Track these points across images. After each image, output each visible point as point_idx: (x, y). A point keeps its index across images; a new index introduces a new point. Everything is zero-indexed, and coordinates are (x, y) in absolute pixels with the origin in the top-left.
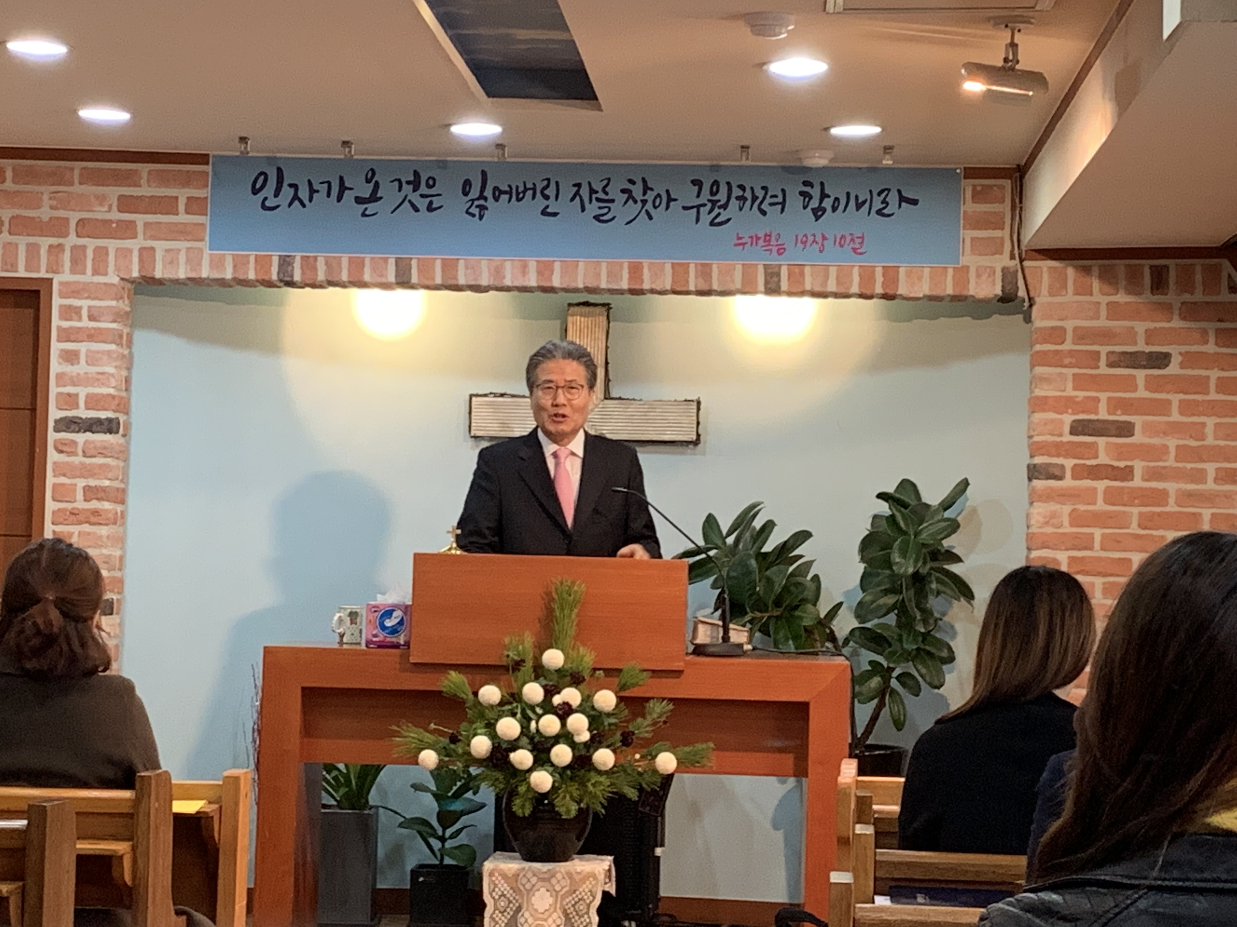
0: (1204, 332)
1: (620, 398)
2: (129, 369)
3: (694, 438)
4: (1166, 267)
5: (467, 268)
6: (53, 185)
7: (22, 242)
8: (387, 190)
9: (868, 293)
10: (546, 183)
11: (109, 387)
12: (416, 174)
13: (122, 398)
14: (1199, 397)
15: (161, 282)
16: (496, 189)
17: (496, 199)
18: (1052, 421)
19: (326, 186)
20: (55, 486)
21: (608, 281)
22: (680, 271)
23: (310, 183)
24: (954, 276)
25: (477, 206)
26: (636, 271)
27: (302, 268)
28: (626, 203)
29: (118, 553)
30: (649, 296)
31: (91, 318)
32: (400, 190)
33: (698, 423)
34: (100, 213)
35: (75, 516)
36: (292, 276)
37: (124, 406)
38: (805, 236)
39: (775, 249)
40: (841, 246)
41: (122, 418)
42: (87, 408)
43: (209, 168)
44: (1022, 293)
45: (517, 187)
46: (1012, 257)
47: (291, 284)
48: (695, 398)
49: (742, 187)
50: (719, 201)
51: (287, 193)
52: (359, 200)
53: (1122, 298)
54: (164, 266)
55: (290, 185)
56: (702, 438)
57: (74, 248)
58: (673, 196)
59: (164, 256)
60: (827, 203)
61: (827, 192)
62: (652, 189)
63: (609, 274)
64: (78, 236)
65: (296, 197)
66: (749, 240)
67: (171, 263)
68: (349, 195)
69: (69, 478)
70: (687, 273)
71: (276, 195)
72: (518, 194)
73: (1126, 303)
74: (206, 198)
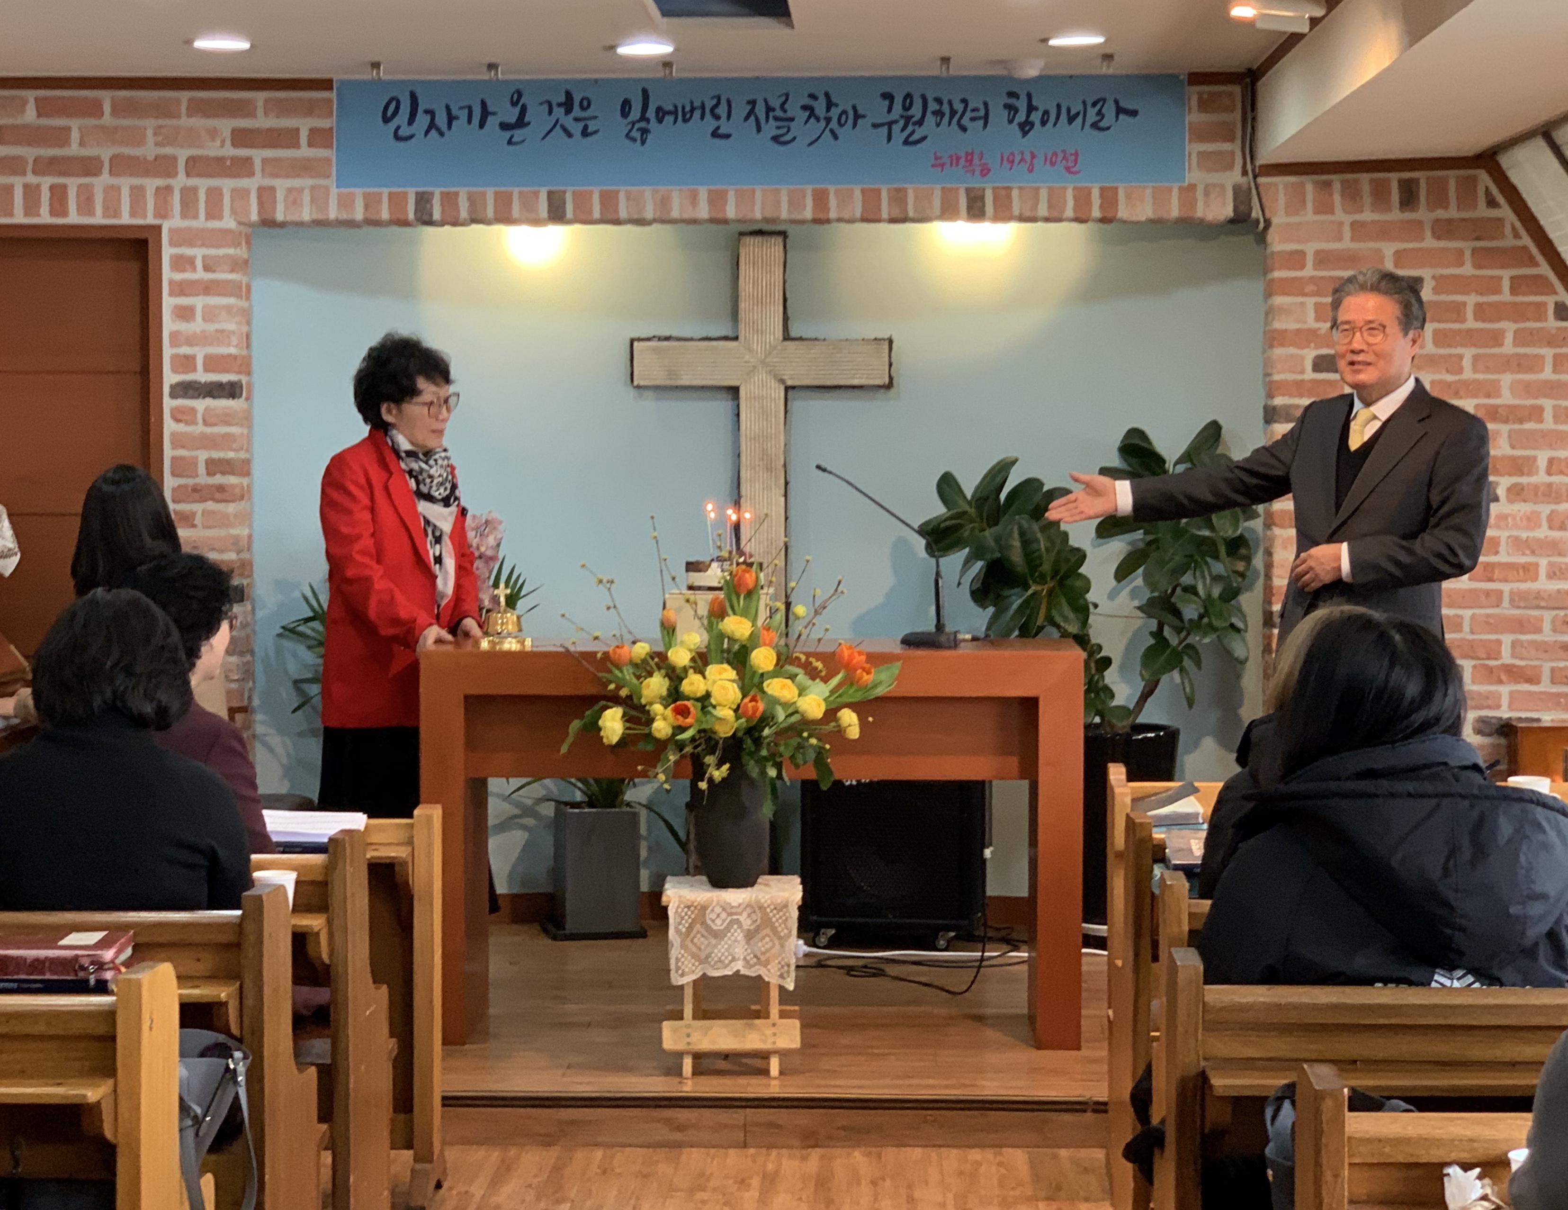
0: (1460, 252)
1: (801, 339)
2: (249, 323)
3: (887, 381)
4: (1417, 181)
5: (628, 199)
6: (157, 117)
7: (126, 184)
8: (537, 115)
9: (1084, 217)
10: (714, 102)
11: (229, 345)
12: (569, 95)
13: (244, 357)
14: (1456, 326)
15: (283, 225)
16: (659, 109)
17: (660, 120)
18: (1292, 356)
19: (466, 111)
20: (174, 459)
21: (789, 211)
22: (871, 197)
23: (448, 108)
24: (1180, 198)
25: (638, 130)
26: (821, 198)
27: (442, 204)
28: (806, 122)
29: (246, 532)
30: (834, 225)
31: (207, 268)
32: (550, 112)
33: (890, 365)
34: (212, 150)
35: (198, 493)
36: (431, 215)
37: (245, 365)
38: (1012, 154)
39: (978, 170)
40: (1053, 164)
41: (244, 379)
42: (206, 370)
43: (333, 95)
44: (1256, 213)
45: (683, 108)
46: (1245, 173)
47: (430, 223)
48: (887, 336)
49: (939, 101)
50: (913, 117)
51: (423, 121)
52: (504, 126)
53: (1368, 215)
54: (286, 208)
55: (426, 112)
56: (894, 381)
57: (184, 191)
58: (861, 111)
59: (286, 197)
60: (1036, 117)
61: (1034, 103)
62: (837, 105)
63: (791, 203)
64: (188, 175)
65: (432, 125)
66: (949, 161)
67: (294, 202)
68: (492, 122)
69: (189, 450)
70: (879, 199)
71: (411, 122)
72: (684, 114)
73: (1373, 222)
74: (331, 129)
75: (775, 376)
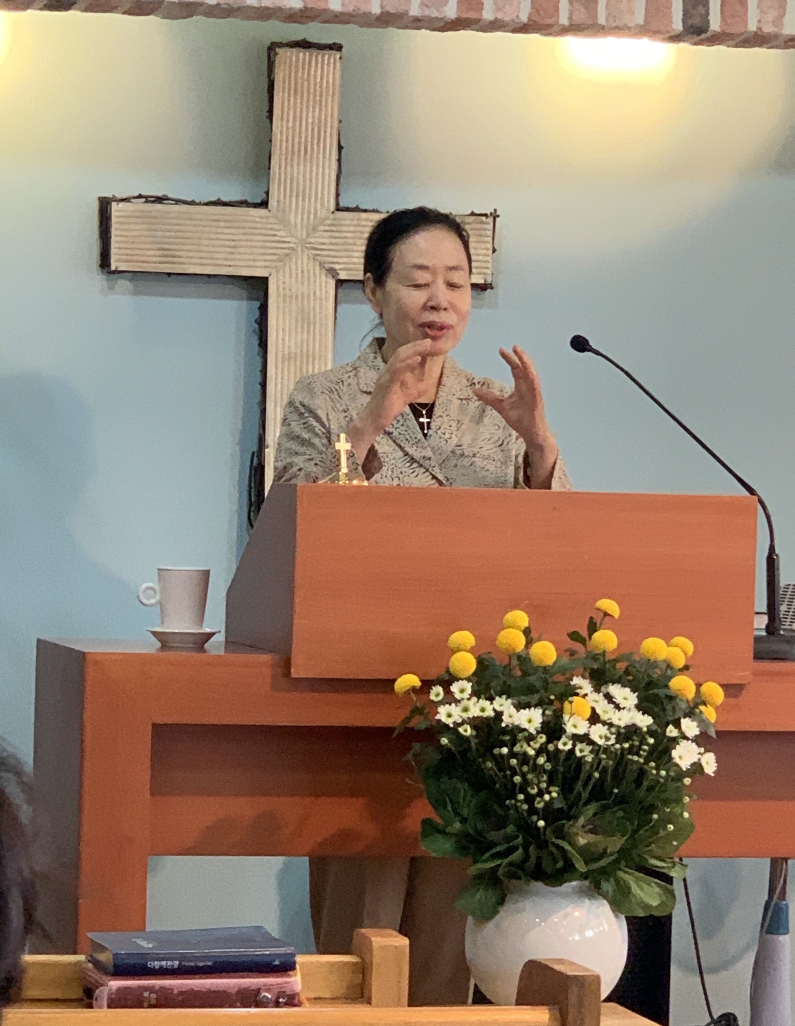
3: (489, 278)
75: (321, 264)
